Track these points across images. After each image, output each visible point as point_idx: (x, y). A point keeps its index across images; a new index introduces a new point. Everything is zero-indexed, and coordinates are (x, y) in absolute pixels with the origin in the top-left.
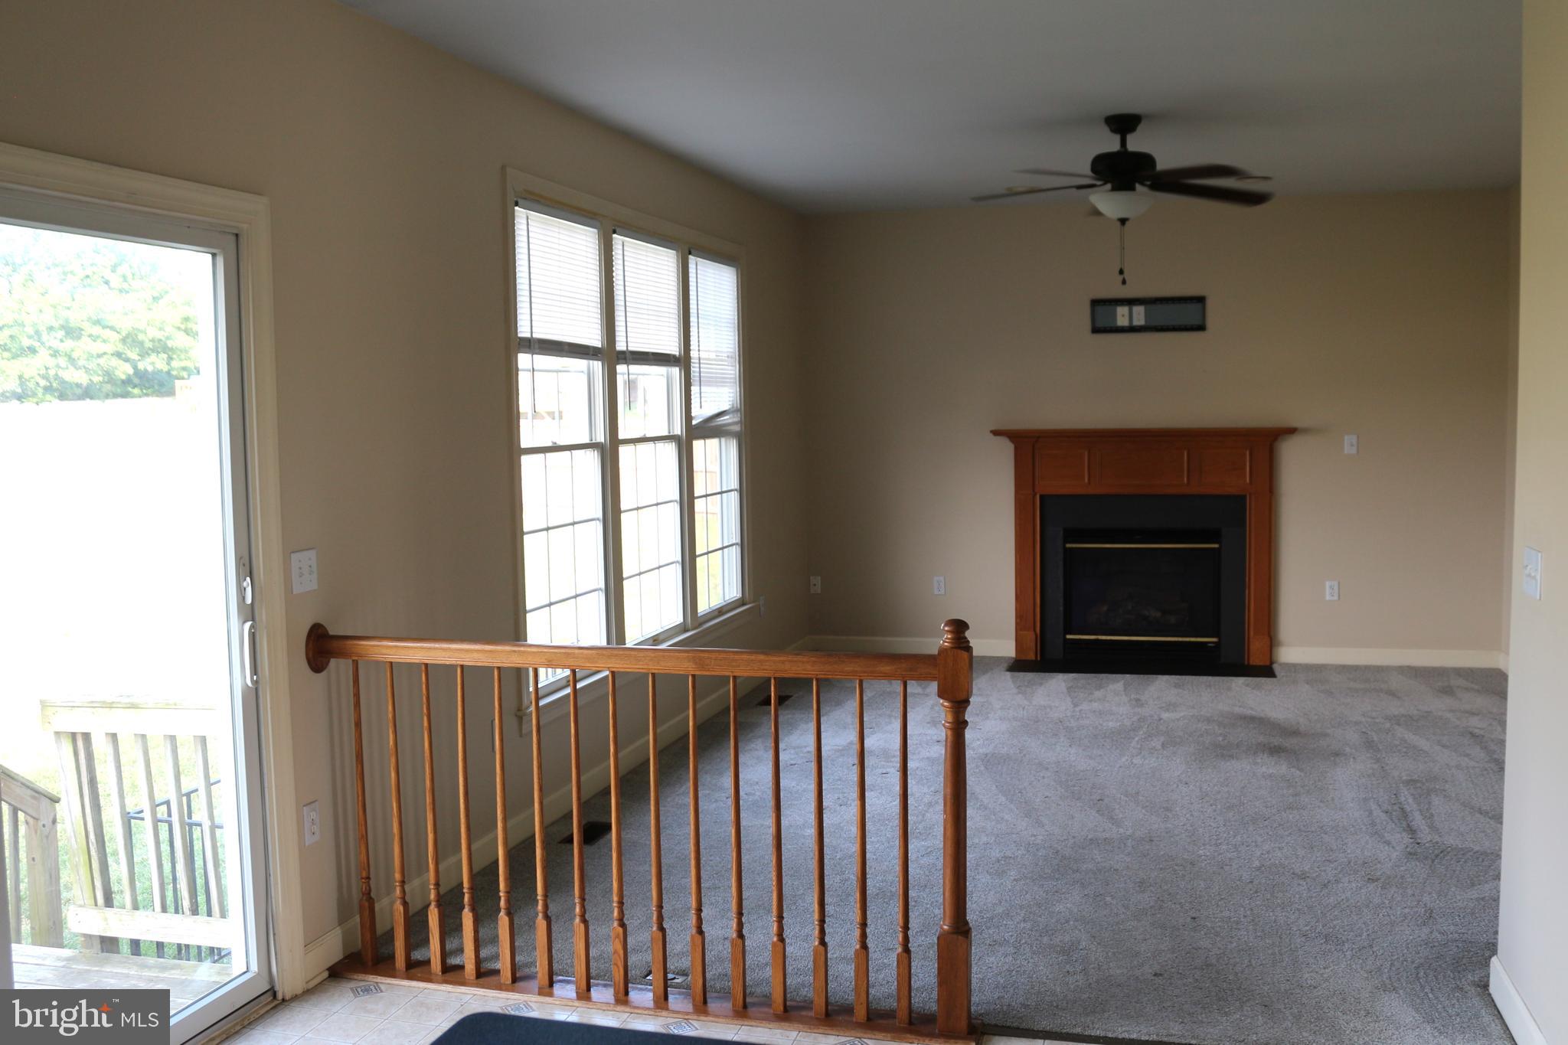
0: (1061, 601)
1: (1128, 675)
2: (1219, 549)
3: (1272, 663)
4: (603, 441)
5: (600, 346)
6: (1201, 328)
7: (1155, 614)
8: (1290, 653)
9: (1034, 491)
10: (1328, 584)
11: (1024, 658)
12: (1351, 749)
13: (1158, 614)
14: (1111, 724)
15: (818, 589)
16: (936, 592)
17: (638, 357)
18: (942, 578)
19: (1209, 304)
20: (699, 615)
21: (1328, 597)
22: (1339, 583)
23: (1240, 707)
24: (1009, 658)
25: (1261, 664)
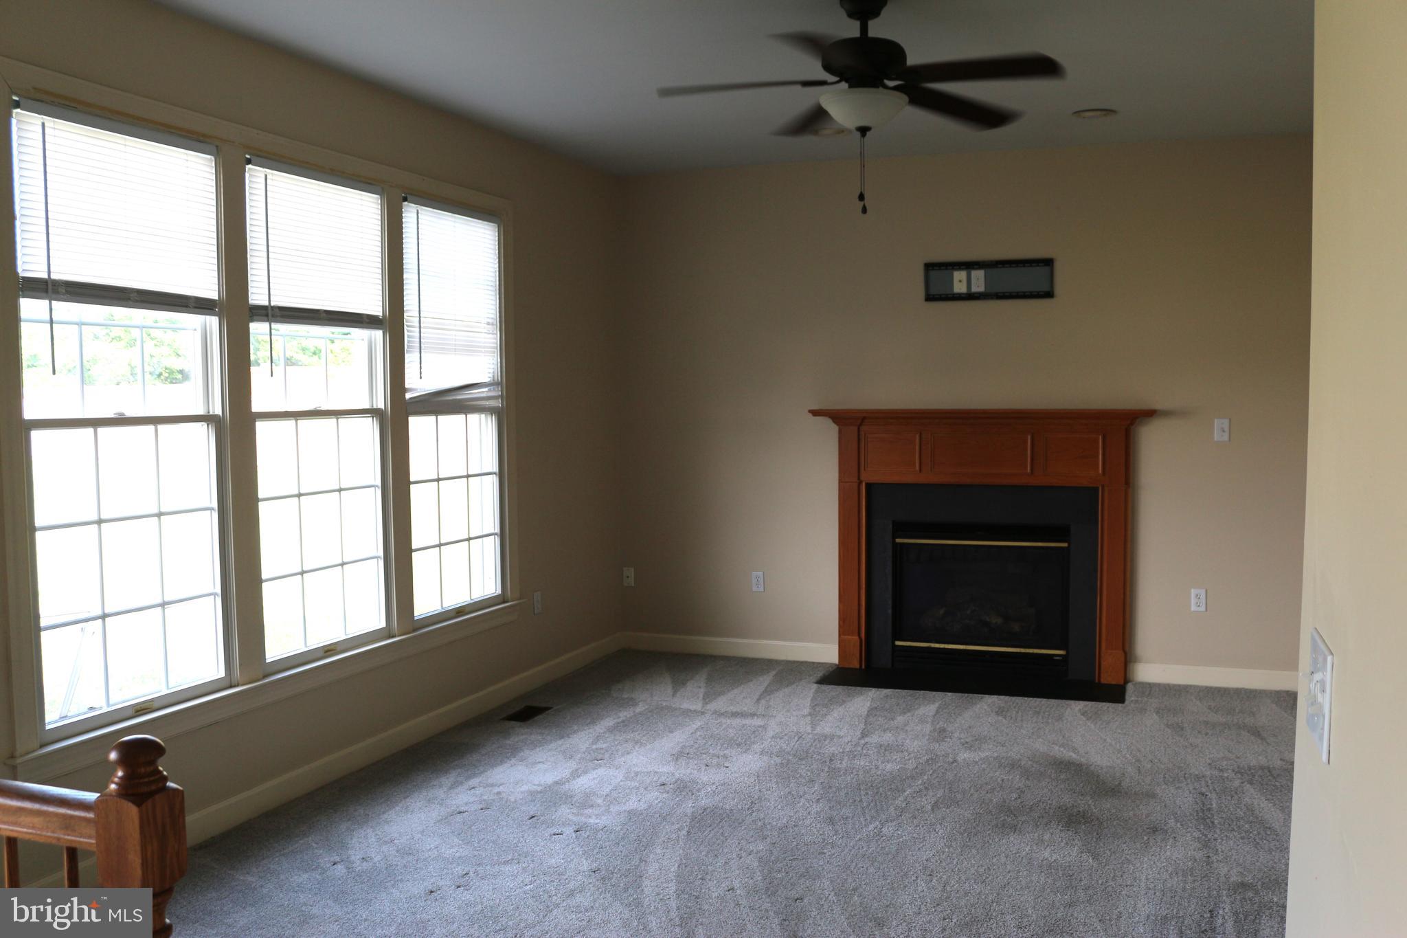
0: (890, 602)
1: (950, 694)
2: (1068, 548)
3: (1126, 681)
4: (220, 414)
5: (217, 298)
6: (1049, 295)
7: (996, 620)
8: (1149, 671)
9: (859, 479)
10: (1193, 592)
11: (847, 666)
12: (1177, 821)
13: (999, 621)
14: (889, 767)
15: (631, 581)
16: (755, 589)
17: (296, 314)
18: (760, 574)
19: (1058, 267)
20: (416, 618)
21: (1193, 608)
22: (1206, 591)
23: (1062, 745)
24: (831, 665)
25: (1114, 683)
